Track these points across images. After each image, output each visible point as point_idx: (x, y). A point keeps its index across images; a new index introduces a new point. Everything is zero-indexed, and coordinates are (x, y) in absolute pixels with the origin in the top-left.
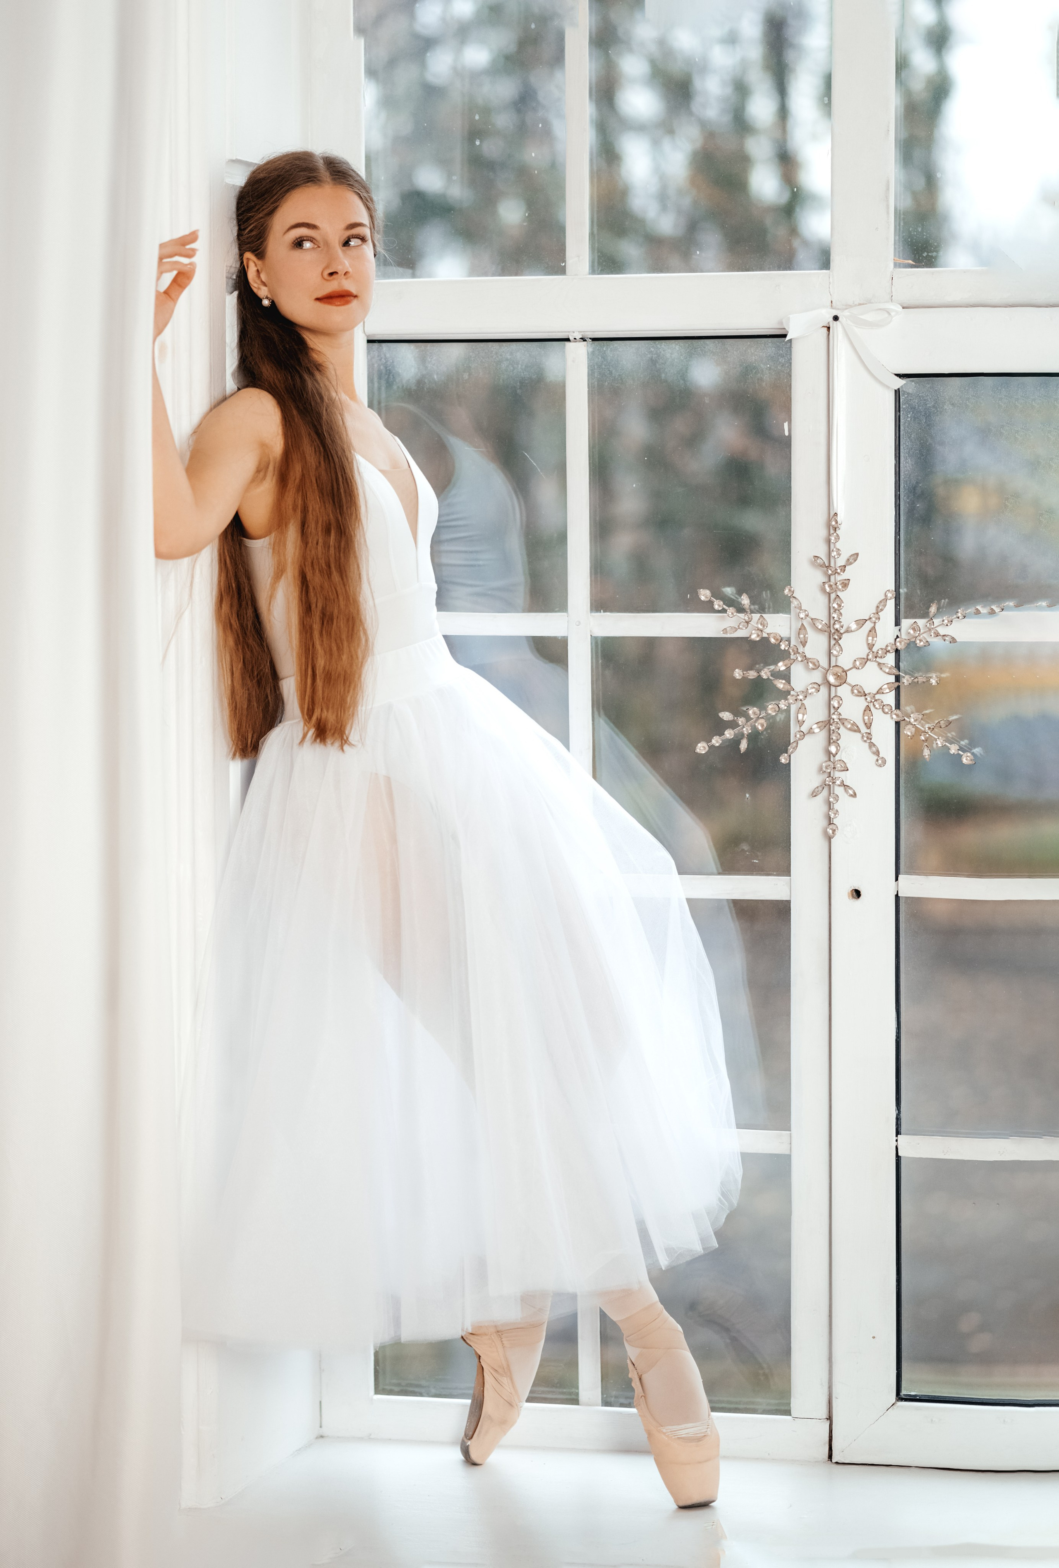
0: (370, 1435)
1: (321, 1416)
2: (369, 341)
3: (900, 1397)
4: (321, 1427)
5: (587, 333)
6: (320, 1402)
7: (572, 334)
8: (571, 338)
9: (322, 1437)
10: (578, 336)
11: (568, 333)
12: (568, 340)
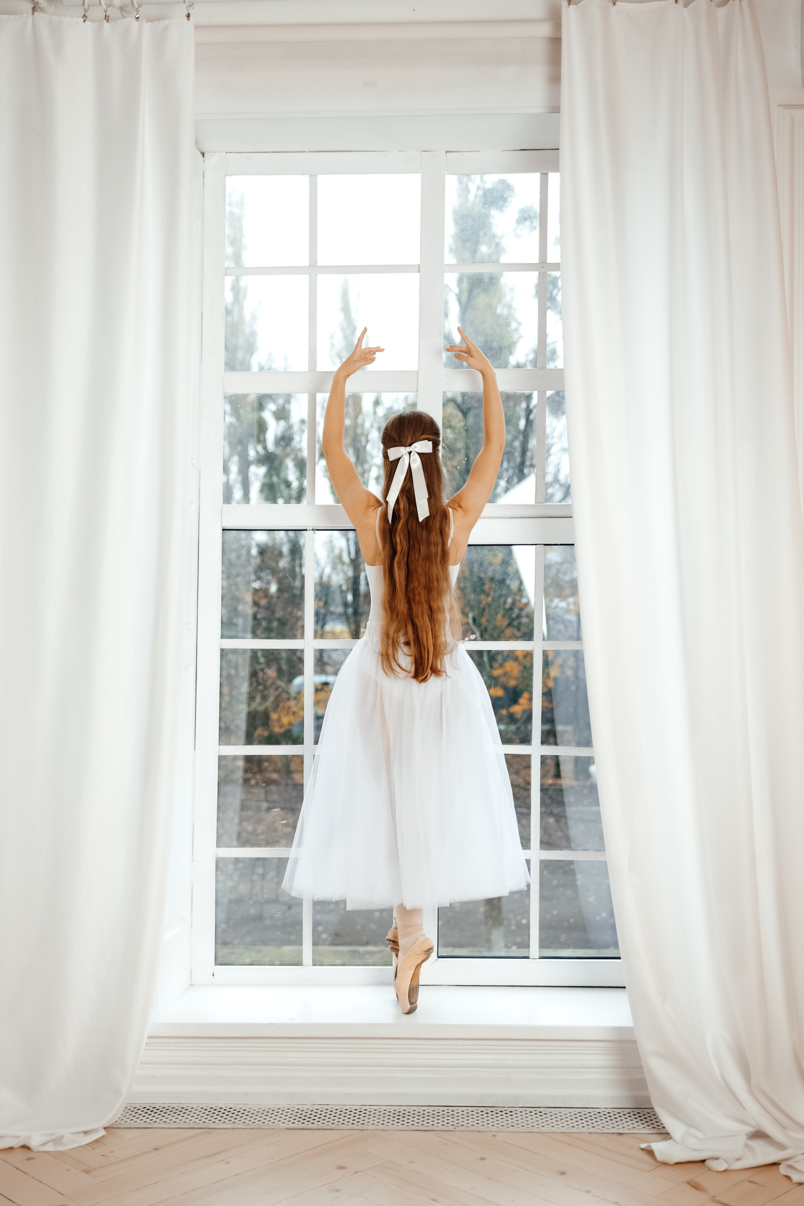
0: (213, 983)
1: (191, 976)
2: (223, 530)
3: (439, 957)
4: (191, 980)
5: (315, 527)
6: (191, 970)
7: (308, 527)
8: (308, 529)
9: (192, 985)
10: (311, 529)
11: (306, 527)
12: (306, 530)
